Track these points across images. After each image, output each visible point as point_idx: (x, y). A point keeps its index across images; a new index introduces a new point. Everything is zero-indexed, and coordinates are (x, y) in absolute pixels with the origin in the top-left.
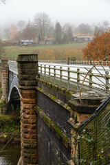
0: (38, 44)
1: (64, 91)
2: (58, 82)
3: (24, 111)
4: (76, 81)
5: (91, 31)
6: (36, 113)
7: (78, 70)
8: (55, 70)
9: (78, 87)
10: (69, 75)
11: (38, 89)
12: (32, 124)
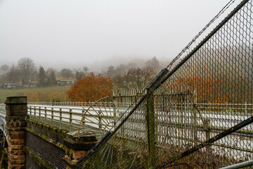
0: (22, 87)
1: (56, 131)
2: (49, 122)
3: (12, 152)
4: (69, 121)
5: (73, 75)
6: (25, 153)
7: (71, 110)
8: (46, 111)
9: (71, 126)
10: (61, 115)
11: (28, 129)
12: (21, 164)
